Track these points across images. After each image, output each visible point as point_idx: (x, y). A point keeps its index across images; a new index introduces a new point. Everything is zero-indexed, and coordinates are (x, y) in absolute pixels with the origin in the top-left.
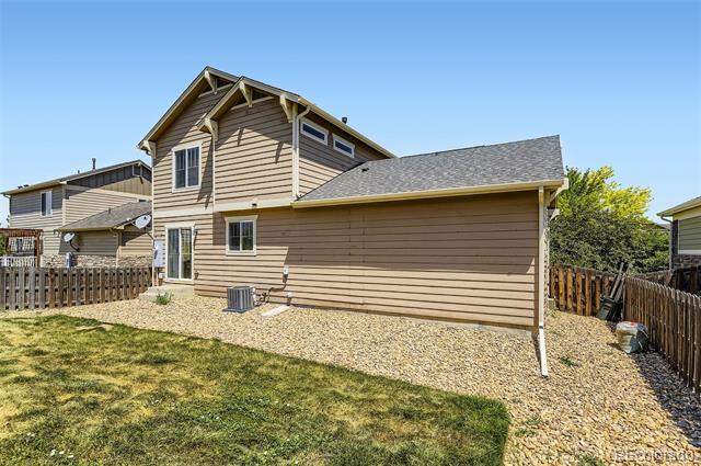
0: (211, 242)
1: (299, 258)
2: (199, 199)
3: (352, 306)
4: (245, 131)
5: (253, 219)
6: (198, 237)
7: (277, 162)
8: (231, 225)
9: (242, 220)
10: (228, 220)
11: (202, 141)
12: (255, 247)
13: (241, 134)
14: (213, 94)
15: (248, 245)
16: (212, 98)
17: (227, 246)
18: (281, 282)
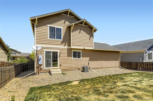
0: (67, 56)
1: (92, 60)
2: (61, 43)
3: (101, 68)
4: (81, 31)
5: (81, 51)
6: (61, 54)
7: (90, 40)
8: (74, 52)
9: (77, 51)
10: (73, 51)
11: (63, 27)
12: (81, 57)
13: (80, 31)
14: (67, 16)
15: (79, 57)
16: (67, 17)
17: (73, 57)
18: (88, 65)
